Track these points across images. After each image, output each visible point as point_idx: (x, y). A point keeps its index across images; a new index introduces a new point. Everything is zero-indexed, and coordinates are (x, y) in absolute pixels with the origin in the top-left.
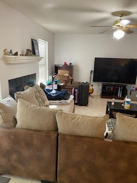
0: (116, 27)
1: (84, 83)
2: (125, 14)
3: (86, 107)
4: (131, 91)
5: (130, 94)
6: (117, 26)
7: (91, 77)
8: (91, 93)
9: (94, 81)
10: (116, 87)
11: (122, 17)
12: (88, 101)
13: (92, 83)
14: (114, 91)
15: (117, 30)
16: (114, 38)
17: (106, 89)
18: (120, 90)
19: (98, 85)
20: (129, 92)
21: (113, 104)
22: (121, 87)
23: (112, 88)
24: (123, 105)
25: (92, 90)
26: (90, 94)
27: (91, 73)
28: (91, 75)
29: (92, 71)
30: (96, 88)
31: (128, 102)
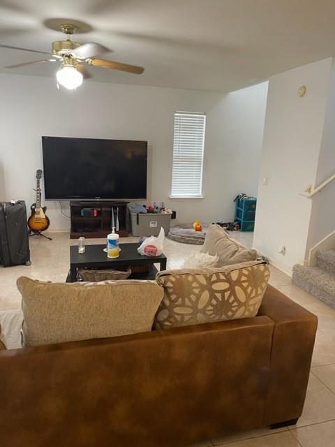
0: (61, 57)
1: (10, 203)
2: (76, 27)
3: (24, 266)
4: (138, 215)
5: (138, 223)
6: (63, 55)
7: (38, 186)
8: (42, 230)
9: (48, 197)
10: (103, 209)
11: (71, 36)
12: (29, 251)
13: (44, 203)
14: (100, 218)
15: (63, 67)
16: (60, 85)
17: (82, 214)
18: (115, 214)
19: (62, 207)
20: (134, 219)
21: (81, 250)
22: (115, 208)
23: (95, 211)
24: (105, 250)
25: (45, 221)
26: (42, 233)
27: (38, 177)
28: (38, 183)
29: (39, 172)
30: (58, 215)
31: (112, 242)
